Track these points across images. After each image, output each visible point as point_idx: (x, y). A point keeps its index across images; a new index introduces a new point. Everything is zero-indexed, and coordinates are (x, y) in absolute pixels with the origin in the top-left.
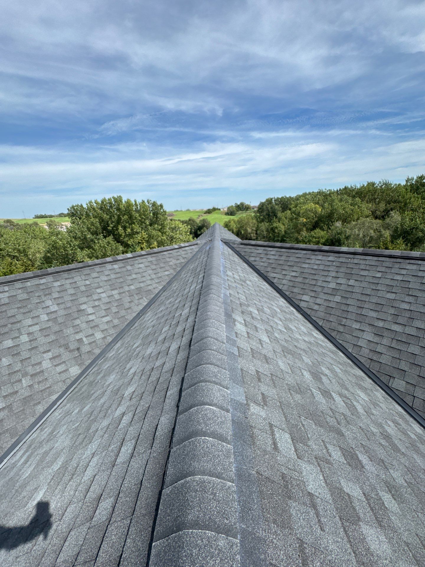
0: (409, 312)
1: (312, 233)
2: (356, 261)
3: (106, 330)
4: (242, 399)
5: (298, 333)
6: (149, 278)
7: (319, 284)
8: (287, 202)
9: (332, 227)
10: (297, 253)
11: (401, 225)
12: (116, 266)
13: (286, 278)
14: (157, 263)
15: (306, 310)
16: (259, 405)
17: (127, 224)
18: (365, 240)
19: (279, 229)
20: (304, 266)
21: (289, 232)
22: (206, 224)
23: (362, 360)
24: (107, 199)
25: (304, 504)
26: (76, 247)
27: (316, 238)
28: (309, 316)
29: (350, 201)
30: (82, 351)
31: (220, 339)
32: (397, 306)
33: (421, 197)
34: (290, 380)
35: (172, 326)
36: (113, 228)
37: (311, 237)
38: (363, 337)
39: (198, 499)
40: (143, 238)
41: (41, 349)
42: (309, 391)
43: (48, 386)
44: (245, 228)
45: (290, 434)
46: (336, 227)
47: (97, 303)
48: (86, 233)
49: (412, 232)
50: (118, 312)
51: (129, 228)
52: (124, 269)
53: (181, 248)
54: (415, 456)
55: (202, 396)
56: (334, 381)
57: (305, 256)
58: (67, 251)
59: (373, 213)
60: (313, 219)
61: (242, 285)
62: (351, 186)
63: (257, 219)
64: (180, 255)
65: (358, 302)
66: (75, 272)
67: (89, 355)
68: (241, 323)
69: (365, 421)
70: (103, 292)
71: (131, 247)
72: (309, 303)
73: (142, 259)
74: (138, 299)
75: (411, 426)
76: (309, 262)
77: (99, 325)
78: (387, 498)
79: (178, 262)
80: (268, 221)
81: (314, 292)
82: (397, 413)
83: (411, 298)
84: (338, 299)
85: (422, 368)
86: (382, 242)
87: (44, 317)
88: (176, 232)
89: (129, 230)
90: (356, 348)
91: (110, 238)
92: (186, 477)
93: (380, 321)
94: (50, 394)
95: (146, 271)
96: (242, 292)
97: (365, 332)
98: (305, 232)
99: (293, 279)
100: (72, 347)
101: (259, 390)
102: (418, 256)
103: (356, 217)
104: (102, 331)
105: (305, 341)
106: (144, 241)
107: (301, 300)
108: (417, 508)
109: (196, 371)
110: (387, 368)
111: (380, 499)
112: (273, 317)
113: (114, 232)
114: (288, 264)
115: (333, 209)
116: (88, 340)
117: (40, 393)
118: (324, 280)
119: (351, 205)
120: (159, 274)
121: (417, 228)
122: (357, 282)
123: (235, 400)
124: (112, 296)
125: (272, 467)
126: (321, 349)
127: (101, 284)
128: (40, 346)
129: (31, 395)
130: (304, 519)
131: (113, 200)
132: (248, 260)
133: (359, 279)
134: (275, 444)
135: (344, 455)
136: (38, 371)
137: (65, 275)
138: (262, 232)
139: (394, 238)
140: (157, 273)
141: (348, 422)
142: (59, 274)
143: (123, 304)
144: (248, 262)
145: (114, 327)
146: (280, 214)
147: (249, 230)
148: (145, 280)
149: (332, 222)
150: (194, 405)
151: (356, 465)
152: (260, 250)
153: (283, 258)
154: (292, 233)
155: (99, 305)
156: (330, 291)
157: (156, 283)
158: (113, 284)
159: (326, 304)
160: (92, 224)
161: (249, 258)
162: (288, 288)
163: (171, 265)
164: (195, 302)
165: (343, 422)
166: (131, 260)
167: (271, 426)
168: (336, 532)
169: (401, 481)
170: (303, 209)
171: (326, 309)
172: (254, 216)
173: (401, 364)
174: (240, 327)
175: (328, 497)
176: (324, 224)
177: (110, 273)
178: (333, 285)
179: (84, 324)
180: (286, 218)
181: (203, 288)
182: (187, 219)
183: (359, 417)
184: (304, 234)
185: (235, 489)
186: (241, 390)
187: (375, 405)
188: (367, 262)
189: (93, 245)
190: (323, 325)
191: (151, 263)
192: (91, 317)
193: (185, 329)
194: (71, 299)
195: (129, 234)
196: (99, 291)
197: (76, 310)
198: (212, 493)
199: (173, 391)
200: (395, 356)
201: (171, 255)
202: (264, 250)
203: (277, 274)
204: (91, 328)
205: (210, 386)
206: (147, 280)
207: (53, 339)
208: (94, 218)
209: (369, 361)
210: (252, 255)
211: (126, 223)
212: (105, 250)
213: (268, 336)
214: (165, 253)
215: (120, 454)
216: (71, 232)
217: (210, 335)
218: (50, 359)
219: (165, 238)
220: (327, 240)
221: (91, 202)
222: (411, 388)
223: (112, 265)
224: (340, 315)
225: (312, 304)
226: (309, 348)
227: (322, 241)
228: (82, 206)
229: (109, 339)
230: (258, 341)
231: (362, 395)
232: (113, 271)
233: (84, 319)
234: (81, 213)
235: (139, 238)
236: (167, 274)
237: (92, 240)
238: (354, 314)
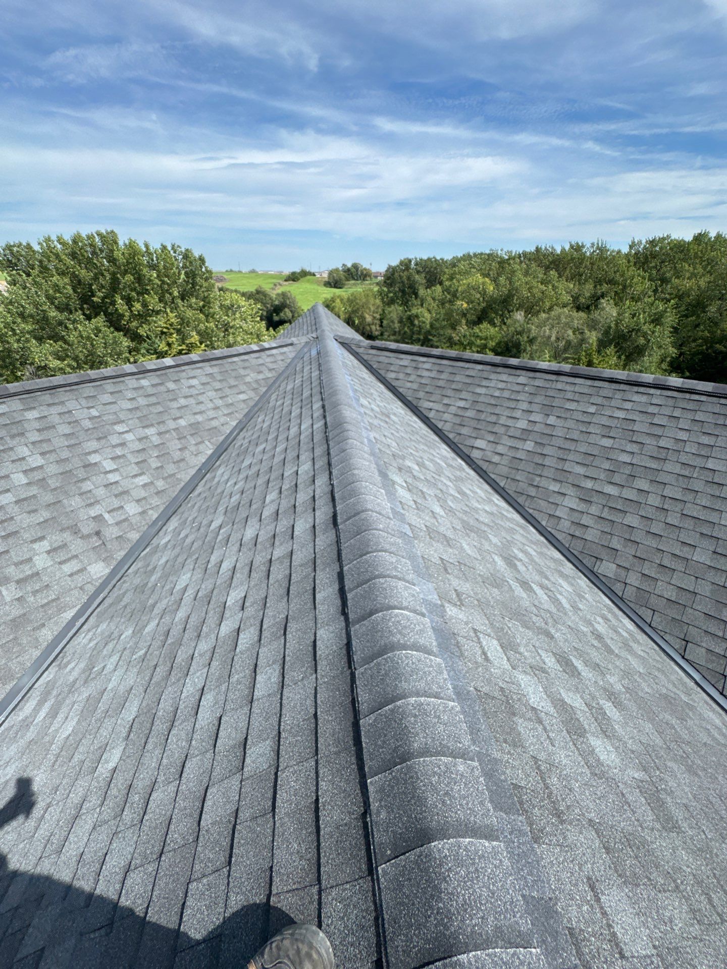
0: (630, 467)
1: (476, 330)
2: (559, 386)
3: (145, 498)
4: (434, 598)
5: (475, 500)
6: (211, 405)
7: (501, 422)
8: (436, 268)
9: (509, 322)
10: (468, 368)
11: (617, 325)
12: (145, 382)
13: (449, 411)
14: (222, 378)
15: (480, 463)
16: (455, 605)
17: (134, 294)
18: (558, 346)
19: (420, 319)
20: (479, 390)
21: (437, 325)
22: (288, 302)
23: (560, 536)
24: (84, 235)
25: (530, 719)
26: (27, 336)
27: (481, 339)
28: (485, 472)
29: (541, 276)
30: (105, 536)
31: (384, 512)
32: (614, 457)
33: (649, 276)
34: (481, 569)
35: (285, 493)
36: (103, 298)
37: (474, 336)
38: (563, 504)
39: (419, 724)
40: (171, 325)
41: (27, 536)
42: (506, 584)
43: (54, 597)
44: (360, 313)
45: (498, 640)
46: (516, 321)
47: (119, 451)
48: (45, 308)
49: (630, 336)
50: (162, 467)
51: (139, 301)
52: (162, 389)
53: (264, 350)
54: (629, 657)
55: (385, 598)
56: (530, 567)
57: (480, 374)
58: (8, 343)
59: (575, 298)
60: (479, 304)
61: (386, 422)
62: (546, 248)
63: (383, 299)
64: (263, 364)
65: (560, 452)
66: (66, 391)
67: (120, 543)
68: (402, 487)
69: (573, 618)
70: (127, 432)
71: (145, 341)
72: (486, 452)
73: (193, 369)
74: (196, 444)
75: (621, 621)
76: (487, 385)
77: (131, 491)
78: (608, 706)
79: (261, 376)
80: (402, 304)
81: (494, 435)
82: (605, 606)
83: (634, 445)
84: (529, 445)
85: (640, 545)
86: (585, 351)
87: (19, 479)
88: (235, 314)
89: (138, 306)
90: (552, 520)
91: (100, 321)
92: (395, 702)
93: (588, 480)
94: (61, 610)
95: (204, 393)
96: (389, 435)
97: (567, 496)
98: (465, 327)
99: (460, 413)
100: (85, 530)
101: (450, 584)
102: (651, 382)
103: (548, 304)
104: (138, 501)
105: (486, 511)
106: (172, 331)
107: (473, 447)
108: (637, 714)
109: (363, 563)
110: (594, 546)
111: (602, 709)
112: (440, 476)
113: (107, 309)
114: (454, 386)
115: (513, 289)
116: (113, 517)
117: (41, 610)
118: (509, 415)
119: (542, 283)
120: (229, 398)
121: (639, 330)
122: (559, 420)
123: (427, 601)
124: (146, 438)
125: (489, 681)
126: (508, 523)
127: (122, 416)
128: (22, 531)
129: (24, 615)
130: (533, 736)
131: (97, 239)
132: (384, 378)
133: (563, 415)
134: (484, 653)
135: (558, 661)
136: (30, 572)
137: (46, 397)
138: (391, 324)
139: (602, 344)
140: (224, 397)
141: (555, 620)
142: (32, 395)
143: (169, 453)
144: (384, 381)
145: (158, 493)
146: (422, 292)
147: (369, 319)
148: (203, 409)
149: (509, 312)
150: (376, 610)
151: (573, 672)
152: (406, 360)
153: (444, 376)
154: (443, 328)
155: (124, 455)
156: (518, 434)
157: (224, 415)
158: (144, 416)
159: (512, 453)
160: (56, 286)
161: (386, 373)
162: (453, 427)
163: (249, 383)
164: (319, 451)
165: (550, 621)
166: (172, 370)
167: (475, 631)
168: (566, 746)
169: (618, 687)
170: (464, 284)
171: (511, 462)
172: (378, 291)
173: (612, 540)
174: (402, 493)
175: (552, 710)
176: (496, 314)
177: (135, 395)
178: (523, 424)
179: (101, 488)
180: (434, 299)
181: (330, 428)
182: (252, 289)
183: (565, 614)
184: (463, 330)
185: (458, 709)
186: (431, 586)
187: (581, 597)
188: (577, 389)
189: (63, 333)
190: (506, 486)
191: (211, 378)
192: (113, 478)
193: (314, 497)
194: (66, 443)
195: (139, 315)
196: (119, 428)
197: (80, 464)
198: (435, 717)
199: (327, 593)
200: (605, 530)
201: (247, 364)
202: (412, 360)
203: (435, 404)
204: (116, 496)
205: (393, 582)
206: (209, 410)
207: (46, 518)
208: (59, 274)
209: (570, 537)
210: (392, 368)
211: (132, 290)
212: (92, 345)
213: (441, 506)
214: (235, 359)
215: (258, 686)
216: (11, 303)
217: (369, 506)
218: (48, 552)
219: (212, 325)
220: (499, 344)
221: (48, 240)
222: (623, 573)
223: (137, 379)
224: (531, 471)
225: (489, 454)
226: (493, 522)
227: (492, 344)
228: (29, 247)
229: (152, 515)
230: (430, 514)
231: (565, 585)
232: (141, 392)
233: (99, 479)
234: (28, 262)
235: (161, 323)
236: (243, 398)
237: (60, 323)
238: (553, 470)
